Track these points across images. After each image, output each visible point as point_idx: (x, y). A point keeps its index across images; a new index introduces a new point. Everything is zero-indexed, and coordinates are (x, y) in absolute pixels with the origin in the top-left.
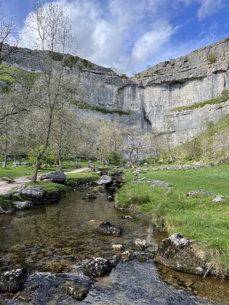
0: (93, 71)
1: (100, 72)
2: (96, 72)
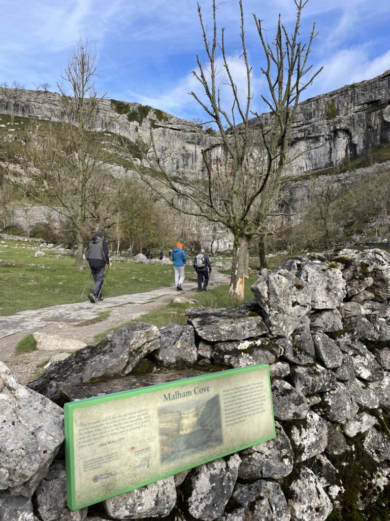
0: (170, 126)
1: (180, 126)
2: (174, 128)
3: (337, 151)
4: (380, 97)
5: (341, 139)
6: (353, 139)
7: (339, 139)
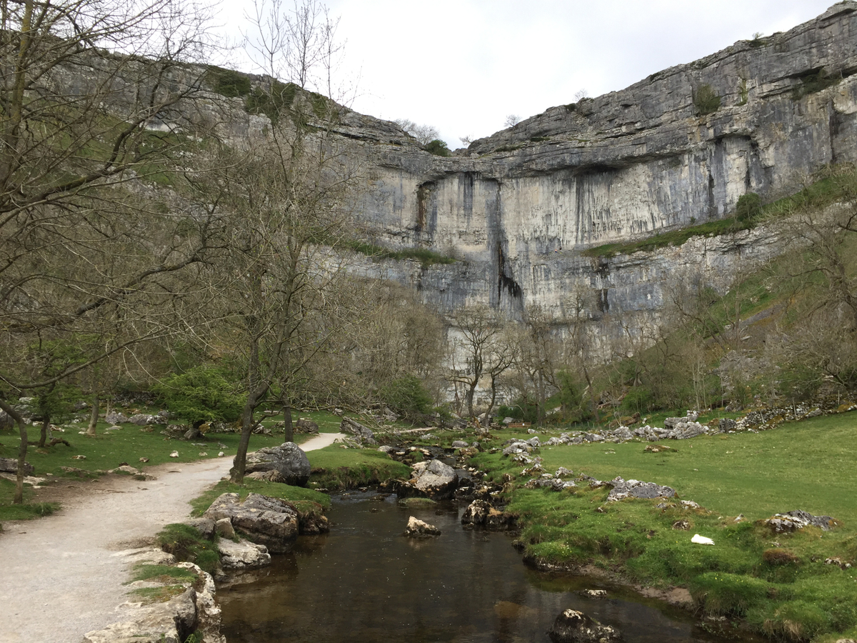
0: (342, 130)
1: (365, 132)
2: (352, 133)
3: (725, 184)
4: (823, 62)
5: (734, 156)
6: (762, 156)
7: (728, 158)
